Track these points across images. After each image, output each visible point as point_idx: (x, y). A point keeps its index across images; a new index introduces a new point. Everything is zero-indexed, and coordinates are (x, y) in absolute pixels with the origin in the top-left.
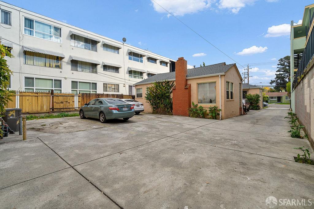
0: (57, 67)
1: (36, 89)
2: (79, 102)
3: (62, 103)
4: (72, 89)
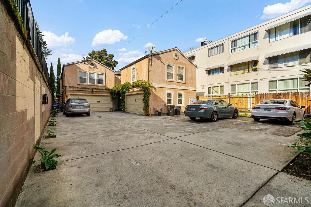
0: (256, 70)
1: (237, 93)
2: (253, 103)
3: (236, 104)
4: (270, 90)
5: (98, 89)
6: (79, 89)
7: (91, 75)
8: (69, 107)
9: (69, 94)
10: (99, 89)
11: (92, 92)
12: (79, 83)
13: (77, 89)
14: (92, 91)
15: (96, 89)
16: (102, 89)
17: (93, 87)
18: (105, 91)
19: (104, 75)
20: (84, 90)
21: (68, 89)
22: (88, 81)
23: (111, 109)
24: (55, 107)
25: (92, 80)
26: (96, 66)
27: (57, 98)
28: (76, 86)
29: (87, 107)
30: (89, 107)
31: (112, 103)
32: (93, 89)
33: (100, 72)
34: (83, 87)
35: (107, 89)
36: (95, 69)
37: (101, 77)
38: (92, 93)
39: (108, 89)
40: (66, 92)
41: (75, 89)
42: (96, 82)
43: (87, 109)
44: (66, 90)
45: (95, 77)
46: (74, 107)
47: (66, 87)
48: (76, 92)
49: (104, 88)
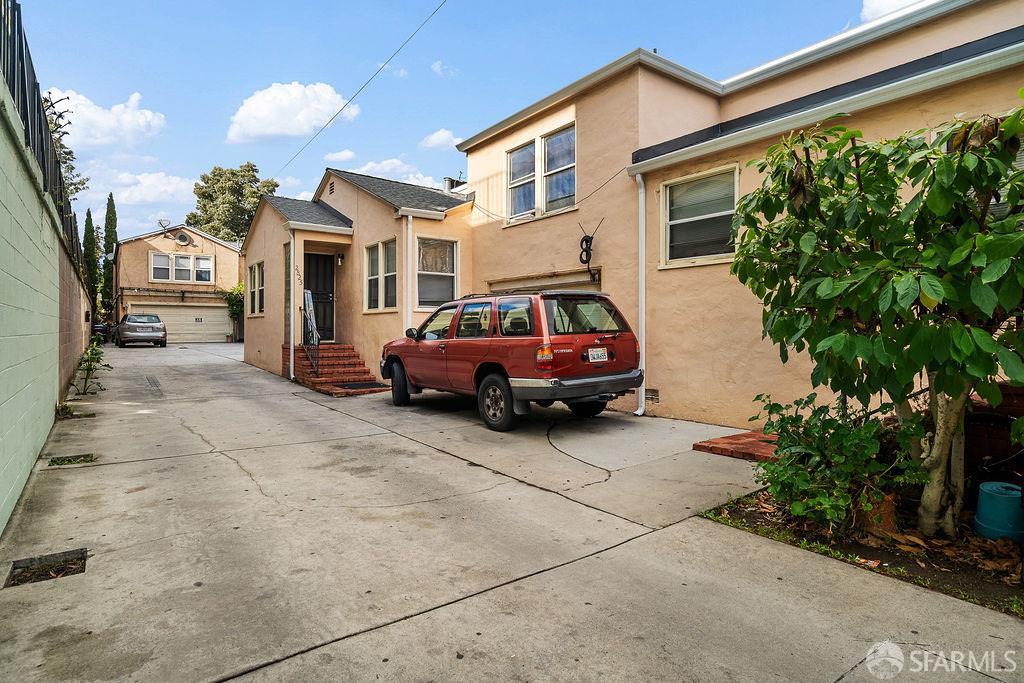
5: (195, 292)
6: (152, 294)
7: (181, 261)
8: (124, 330)
9: (129, 303)
10: (199, 293)
11: (183, 298)
12: (152, 279)
13: (147, 293)
14: (183, 296)
15: (191, 292)
16: (207, 293)
17: (184, 288)
18: (213, 296)
19: (212, 259)
20: (162, 294)
21: (126, 292)
22: (172, 274)
23: (228, 337)
24: (99, 331)
25: (182, 273)
26: (191, 242)
27: (103, 311)
28: (146, 286)
29: (158, 330)
30: (164, 330)
31: (231, 324)
32: (183, 292)
33: (200, 255)
34: (161, 287)
35: (218, 292)
36: (190, 247)
37: (205, 265)
38: (183, 301)
39: (222, 293)
40: (122, 299)
41: (142, 293)
42: (193, 276)
43: (161, 334)
44: (122, 295)
45: (190, 265)
46: (134, 329)
47: (122, 289)
48: (146, 300)
49: (211, 290)
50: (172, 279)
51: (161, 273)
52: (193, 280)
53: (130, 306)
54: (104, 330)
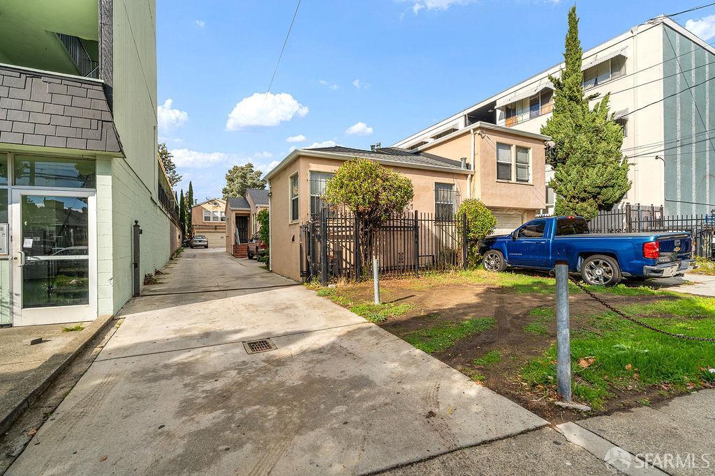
6: (204, 227)
7: (215, 213)
8: (194, 242)
9: (196, 231)
10: (222, 226)
12: (204, 221)
14: (216, 228)
15: (219, 226)
17: (216, 224)
20: (208, 227)
21: (195, 227)
22: (211, 219)
25: (215, 218)
26: (219, 205)
27: (188, 234)
28: (202, 224)
30: (207, 242)
33: (222, 211)
34: (207, 224)
40: (193, 230)
41: (200, 227)
48: (201, 230)
50: (211, 221)
51: (207, 218)
52: (220, 221)
53: (196, 233)
54: (187, 242)
